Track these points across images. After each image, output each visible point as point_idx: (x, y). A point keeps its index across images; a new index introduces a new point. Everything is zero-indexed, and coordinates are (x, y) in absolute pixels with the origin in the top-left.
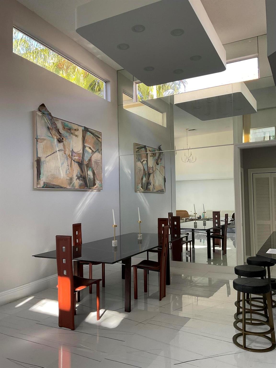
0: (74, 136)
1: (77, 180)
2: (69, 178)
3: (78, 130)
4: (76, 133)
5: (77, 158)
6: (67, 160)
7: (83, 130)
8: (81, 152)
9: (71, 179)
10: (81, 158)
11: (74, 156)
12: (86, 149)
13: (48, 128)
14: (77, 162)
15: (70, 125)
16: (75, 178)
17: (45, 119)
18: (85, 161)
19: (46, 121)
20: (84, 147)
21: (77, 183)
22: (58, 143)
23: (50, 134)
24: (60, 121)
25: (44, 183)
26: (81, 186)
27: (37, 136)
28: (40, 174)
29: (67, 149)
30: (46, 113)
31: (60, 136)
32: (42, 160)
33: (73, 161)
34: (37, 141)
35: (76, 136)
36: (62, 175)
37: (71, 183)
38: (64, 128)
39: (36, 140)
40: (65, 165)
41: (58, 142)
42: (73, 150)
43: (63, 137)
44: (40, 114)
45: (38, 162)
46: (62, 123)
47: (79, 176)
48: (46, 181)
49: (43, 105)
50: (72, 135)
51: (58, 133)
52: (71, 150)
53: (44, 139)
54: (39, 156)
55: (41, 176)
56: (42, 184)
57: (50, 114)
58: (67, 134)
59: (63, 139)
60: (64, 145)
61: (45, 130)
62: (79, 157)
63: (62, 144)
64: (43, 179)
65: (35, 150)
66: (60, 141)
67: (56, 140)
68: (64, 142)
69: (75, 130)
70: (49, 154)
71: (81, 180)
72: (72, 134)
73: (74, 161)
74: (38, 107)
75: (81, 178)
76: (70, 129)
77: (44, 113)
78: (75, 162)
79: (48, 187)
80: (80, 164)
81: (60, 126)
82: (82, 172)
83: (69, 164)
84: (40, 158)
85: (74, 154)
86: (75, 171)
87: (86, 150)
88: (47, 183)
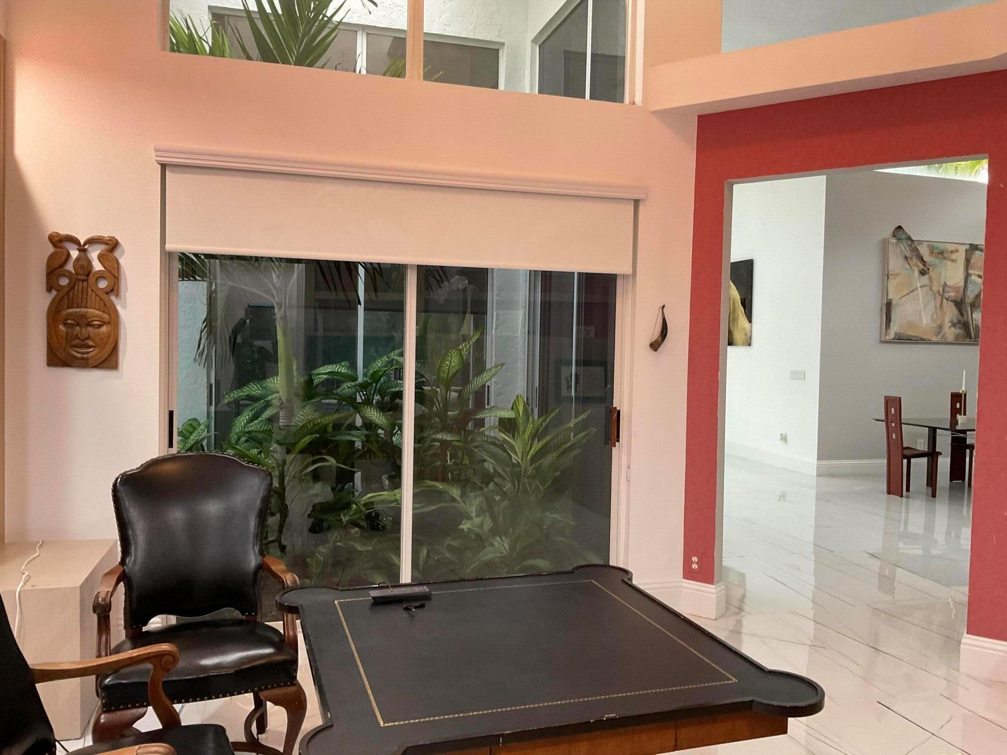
0: (949, 263)
1: (950, 328)
2: (935, 326)
3: (957, 251)
4: (954, 256)
5: (952, 294)
6: (934, 299)
7: (966, 251)
8: (962, 284)
9: (940, 327)
10: (961, 294)
11: (948, 292)
12: (971, 279)
13: (906, 258)
14: (952, 301)
15: (942, 246)
16: (947, 324)
17: (902, 246)
18: (969, 298)
19: (903, 248)
20: (967, 276)
21: (951, 333)
22: (920, 276)
23: (909, 266)
24: (925, 244)
25: (896, 333)
26: (957, 337)
27: (888, 272)
28: (890, 322)
29: (935, 283)
30: (904, 237)
31: (924, 265)
32: (894, 302)
33: (945, 300)
34: (888, 278)
35: (953, 261)
36: (925, 322)
37: (939, 332)
38: (932, 253)
39: (886, 276)
40: (931, 307)
41: (920, 274)
42: (945, 283)
43: (928, 267)
44: (894, 241)
45: (889, 306)
46: (928, 246)
47: (955, 321)
48: (898, 331)
49: (900, 227)
50: (945, 261)
51: (921, 262)
52: (942, 283)
53: (898, 274)
54: (889, 298)
55: (892, 324)
56: (891, 335)
57: (909, 238)
58: (937, 261)
59: (928, 269)
60: (930, 278)
61: (901, 260)
62: (957, 292)
63: (927, 276)
64: (895, 328)
65: (885, 290)
66: (923, 273)
67: (917, 273)
68: (931, 274)
69: (952, 252)
70: (905, 294)
71: (960, 328)
72: (945, 259)
73: (947, 299)
74: (892, 231)
75: (958, 325)
76: (942, 253)
77: (900, 239)
78: (949, 301)
79: (901, 339)
80: (959, 304)
81: (924, 251)
82: (962, 315)
83: (938, 305)
84: (891, 300)
85: (947, 289)
86: (948, 314)
87: (971, 281)
88: (900, 333)
